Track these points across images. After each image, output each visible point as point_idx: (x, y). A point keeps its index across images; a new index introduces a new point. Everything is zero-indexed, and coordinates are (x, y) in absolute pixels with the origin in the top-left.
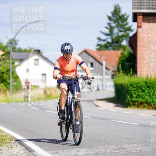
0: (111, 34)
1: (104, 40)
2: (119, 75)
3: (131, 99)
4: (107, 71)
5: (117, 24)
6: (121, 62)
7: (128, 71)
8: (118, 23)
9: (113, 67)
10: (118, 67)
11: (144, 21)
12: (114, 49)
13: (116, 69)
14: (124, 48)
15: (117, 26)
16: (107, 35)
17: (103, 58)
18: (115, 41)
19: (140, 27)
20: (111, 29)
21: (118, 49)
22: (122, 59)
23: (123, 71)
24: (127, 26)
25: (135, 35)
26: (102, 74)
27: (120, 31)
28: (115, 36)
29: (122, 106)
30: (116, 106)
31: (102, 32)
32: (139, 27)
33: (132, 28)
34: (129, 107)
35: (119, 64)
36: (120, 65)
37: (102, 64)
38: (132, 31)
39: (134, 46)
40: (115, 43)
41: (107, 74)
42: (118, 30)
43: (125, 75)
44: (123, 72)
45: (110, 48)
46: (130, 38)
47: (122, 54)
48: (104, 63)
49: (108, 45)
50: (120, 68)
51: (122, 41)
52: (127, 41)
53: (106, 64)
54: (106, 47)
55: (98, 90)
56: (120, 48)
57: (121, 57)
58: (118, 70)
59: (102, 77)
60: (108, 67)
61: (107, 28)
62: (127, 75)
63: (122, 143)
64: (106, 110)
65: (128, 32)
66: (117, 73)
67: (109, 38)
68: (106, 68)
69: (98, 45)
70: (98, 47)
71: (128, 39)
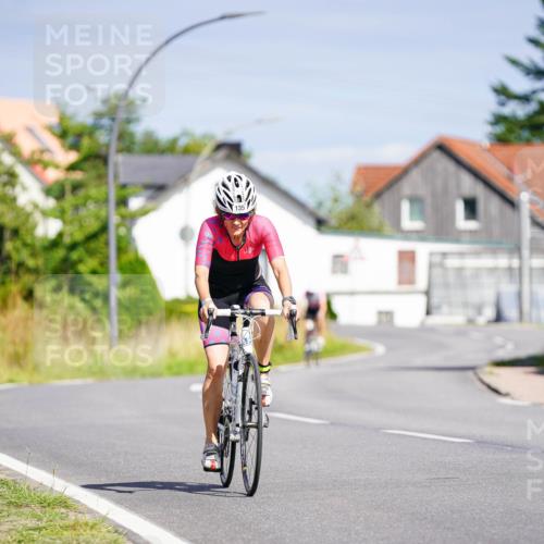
1: (525, 99)
26: (517, 250)
37: (514, 204)
48: (525, 197)
54: (535, 127)
55: (499, 318)
59: (515, 262)
68: (535, 222)
69: (499, 119)
70: (499, 129)
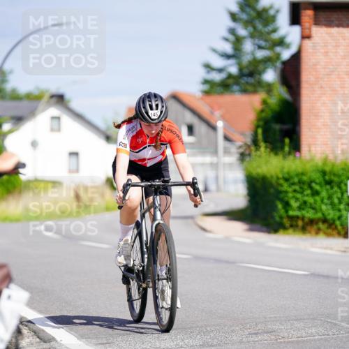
0: (236, 54)
1: (220, 70)
2: (258, 153)
3: (287, 211)
4: (228, 144)
5: (250, 29)
6: (261, 123)
7: (279, 145)
8: (255, 28)
9: (242, 134)
10: (256, 134)
11: (317, 22)
12: (244, 91)
13: (249, 140)
14: (269, 88)
15: (252, 36)
16: (228, 57)
17: (217, 114)
18: (246, 71)
19: (309, 37)
20: (238, 42)
21: (255, 92)
22: (264, 115)
23: (268, 144)
24: (276, 36)
25: (296, 58)
26: (215, 153)
27: (260, 47)
28: (246, 59)
29: (265, 229)
30: (251, 230)
31: (214, 51)
32: (306, 36)
33: (288, 40)
34: (281, 231)
35: (257, 127)
36: (260, 131)
37: (214, 128)
38: (288, 46)
39: (293, 83)
40: (247, 77)
41: (227, 152)
42: (254, 44)
43: (272, 155)
44: (266, 147)
45: (235, 88)
46: (284, 63)
47: (264, 102)
48: (220, 124)
49: (230, 81)
50: (260, 137)
51: (264, 71)
52: (275, 71)
53: (225, 128)
54: (226, 86)
55: (206, 190)
56: (259, 89)
57: (262, 111)
58: (255, 142)
59: (215, 160)
60: (230, 136)
61: (226, 39)
62: (276, 154)
63: (265, 318)
64: (227, 239)
65: (278, 49)
66: (253, 148)
67: (231, 65)
68: (227, 138)
69: (206, 82)
70: (206, 87)
71: (279, 65)
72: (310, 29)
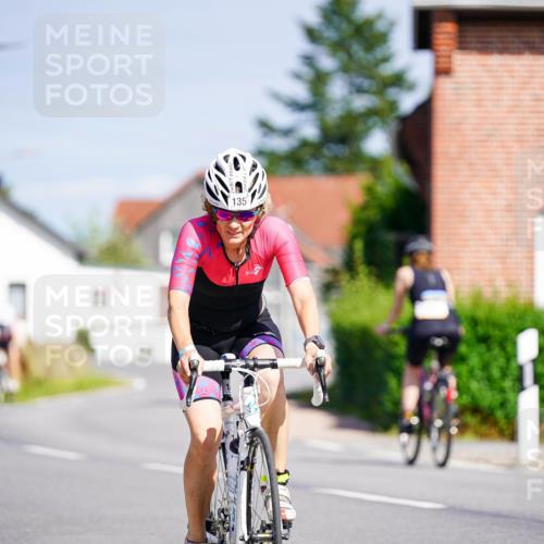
0: (316, 104)
1: (287, 132)
2: (356, 284)
5: (343, 56)
6: (362, 229)
8: (350, 55)
9: (326, 249)
10: (350, 250)
11: (463, 45)
12: (331, 170)
14: (374, 165)
15: (345, 69)
16: (298, 107)
20: (318, 81)
21: (350, 171)
23: (374, 268)
24: (387, 70)
25: (425, 110)
27: (360, 90)
28: (334, 113)
30: (341, 426)
31: (276, 96)
32: (442, 71)
35: (353, 238)
36: (359, 245)
38: (411, 87)
39: (419, 156)
40: (337, 145)
43: (380, 288)
44: (370, 274)
45: (313, 165)
46: (405, 121)
47: (369, 190)
49: (306, 152)
50: (359, 255)
51: (366, 133)
52: (387, 133)
54: (297, 161)
56: (358, 166)
57: (364, 207)
58: (350, 265)
61: (297, 76)
62: (388, 286)
65: (392, 93)
66: (345, 275)
69: (261, 153)
71: (394, 126)
72: (449, 57)
